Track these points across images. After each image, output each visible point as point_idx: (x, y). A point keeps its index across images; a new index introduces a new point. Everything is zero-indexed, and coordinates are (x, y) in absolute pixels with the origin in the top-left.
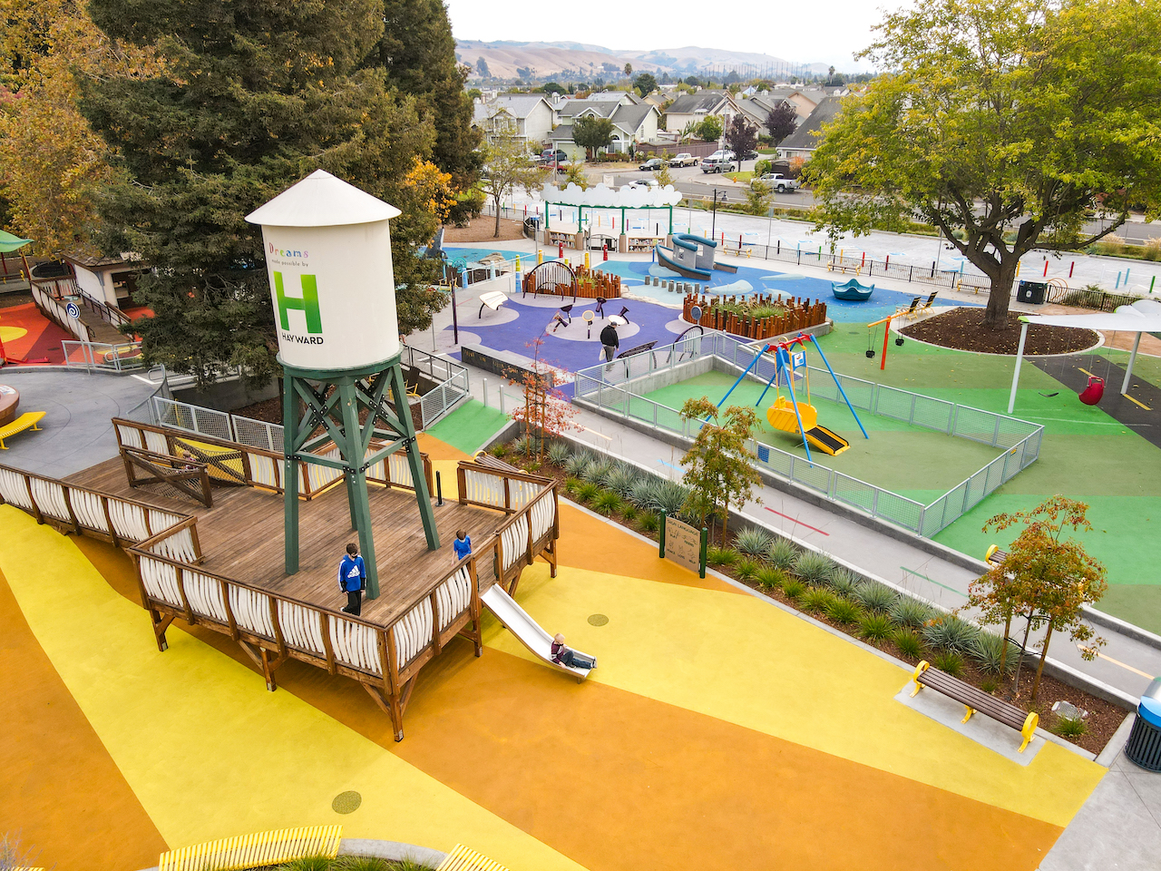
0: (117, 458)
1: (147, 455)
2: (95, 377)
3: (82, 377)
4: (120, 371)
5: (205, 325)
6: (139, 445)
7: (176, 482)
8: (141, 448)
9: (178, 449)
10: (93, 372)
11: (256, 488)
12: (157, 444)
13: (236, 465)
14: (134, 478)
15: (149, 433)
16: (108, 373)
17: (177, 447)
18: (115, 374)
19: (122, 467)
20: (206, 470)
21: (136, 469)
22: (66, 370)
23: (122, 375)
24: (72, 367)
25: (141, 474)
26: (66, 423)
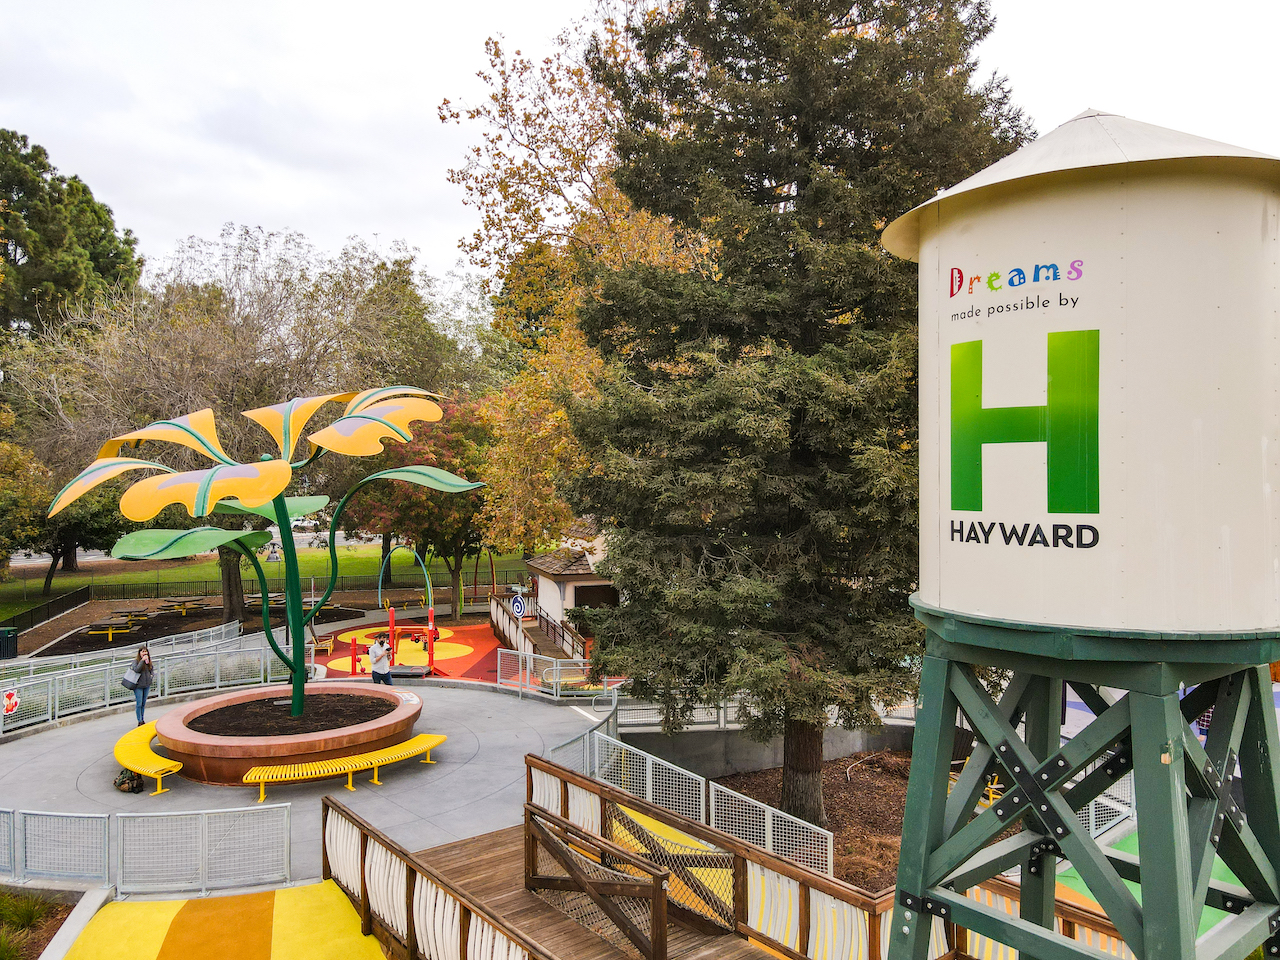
0: (516, 829)
1: (566, 830)
2: (526, 702)
3: (510, 700)
4: (558, 698)
5: (694, 613)
6: (555, 810)
7: (606, 896)
8: (559, 814)
9: (618, 828)
10: (525, 696)
11: (753, 944)
12: (585, 811)
13: (718, 882)
14: (535, 872)
15: (576, 789)
16: (542, 700)
17: (616, 824)
18: (551, 702)
19: (520, 846)
20: (665, 885)
21: (542, 853)
22: (494, 690)
23: (559, 704)
24: (502, 686)
25: (548, 868)
26: (469, 759)
